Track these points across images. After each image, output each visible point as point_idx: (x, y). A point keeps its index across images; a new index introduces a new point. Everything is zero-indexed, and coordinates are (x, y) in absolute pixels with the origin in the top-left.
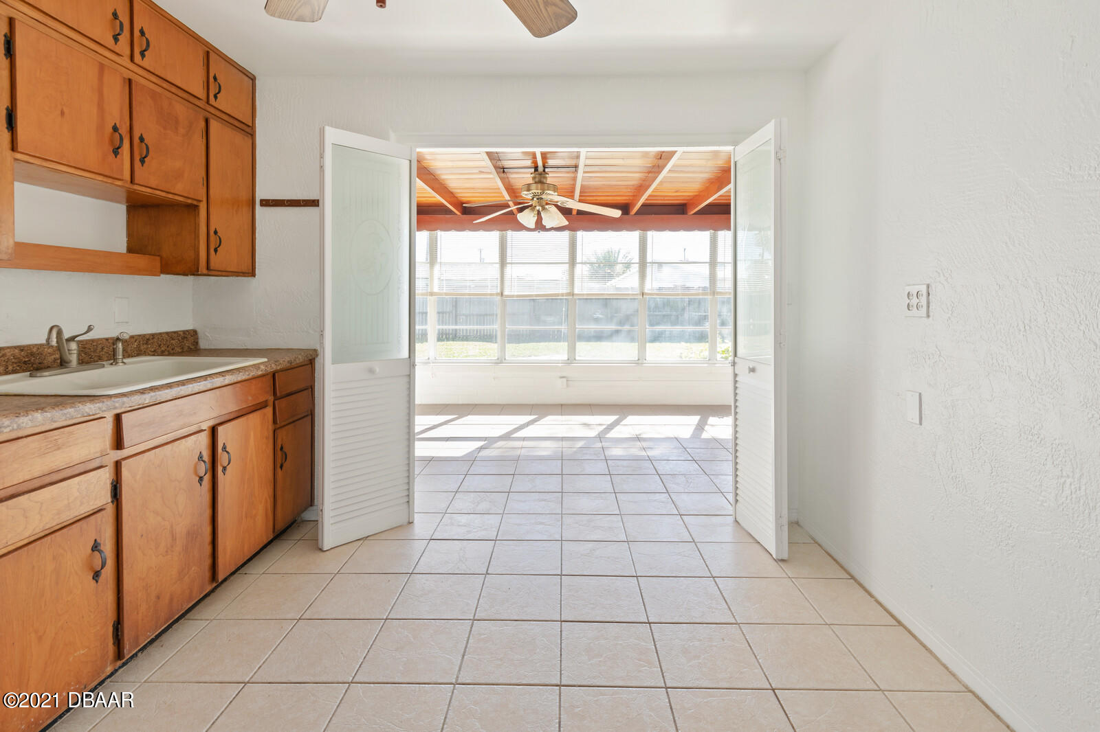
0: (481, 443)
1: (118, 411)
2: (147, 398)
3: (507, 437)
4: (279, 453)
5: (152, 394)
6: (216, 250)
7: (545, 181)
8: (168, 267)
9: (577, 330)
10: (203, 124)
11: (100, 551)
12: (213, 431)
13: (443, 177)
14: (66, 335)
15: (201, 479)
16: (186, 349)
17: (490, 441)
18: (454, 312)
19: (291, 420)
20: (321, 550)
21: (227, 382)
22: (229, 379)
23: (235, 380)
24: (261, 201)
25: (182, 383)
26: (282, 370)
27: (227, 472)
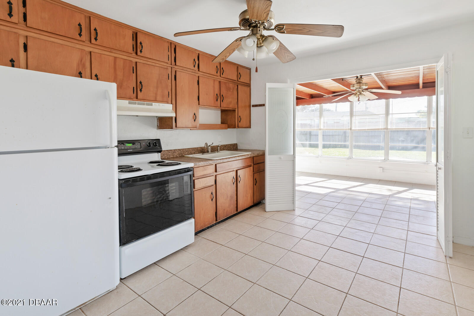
0: (333, 190)
1: (216, 163)
2: (221, 161)
3: (345, 189)
4: (255, 180)
5: (222, 160)
6: (240, 122)
7: (361, 82)
8: (229, 127)
9: (389, 146)
10: (237, 87)
11: (213, 195)
12: (237, 171)
13: (320, 85)
14: (208, 145)
15: (234, 183)
16: (234, 149)
17: (337, 190)
18: (344, 135)
19: (258, 172)
20: (266, 211)
21: (240, 159)
22: (240, 158)
23: (242, 158)
24: (252, 105)
25: (229, 158)
26: (256, 156)
27: (240, 183)
